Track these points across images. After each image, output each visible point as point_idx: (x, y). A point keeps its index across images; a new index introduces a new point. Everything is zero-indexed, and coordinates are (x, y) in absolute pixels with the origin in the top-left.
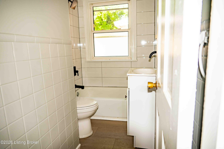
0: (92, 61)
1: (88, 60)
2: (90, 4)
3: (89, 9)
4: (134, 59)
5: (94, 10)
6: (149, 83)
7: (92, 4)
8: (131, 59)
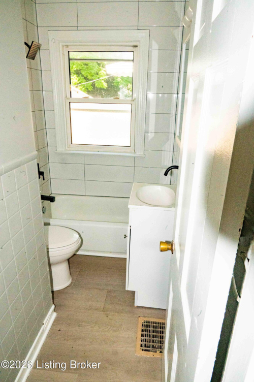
0: (67, 152)
1: (60, 149)
2: (63, 46)
3: (61, 55)
4: (140, 153)
5: (70, 58)
6: (161, 243)
7: (67, 46)
8: (135, 153)
